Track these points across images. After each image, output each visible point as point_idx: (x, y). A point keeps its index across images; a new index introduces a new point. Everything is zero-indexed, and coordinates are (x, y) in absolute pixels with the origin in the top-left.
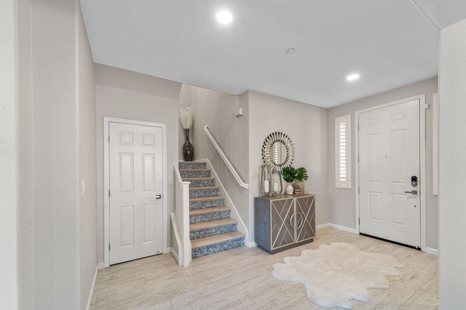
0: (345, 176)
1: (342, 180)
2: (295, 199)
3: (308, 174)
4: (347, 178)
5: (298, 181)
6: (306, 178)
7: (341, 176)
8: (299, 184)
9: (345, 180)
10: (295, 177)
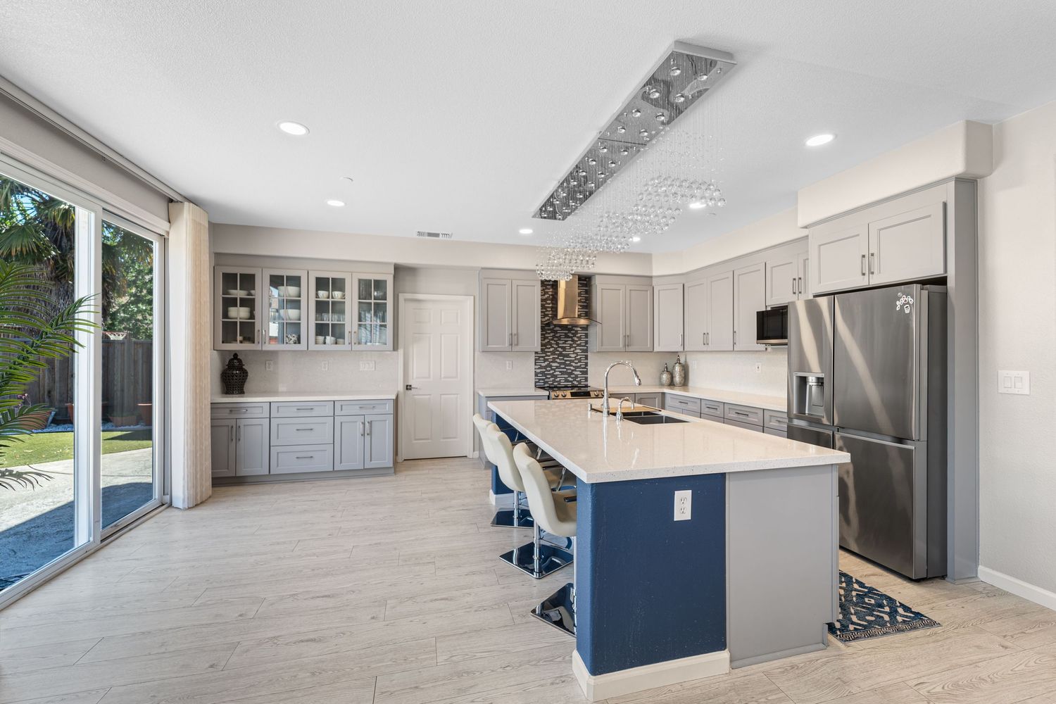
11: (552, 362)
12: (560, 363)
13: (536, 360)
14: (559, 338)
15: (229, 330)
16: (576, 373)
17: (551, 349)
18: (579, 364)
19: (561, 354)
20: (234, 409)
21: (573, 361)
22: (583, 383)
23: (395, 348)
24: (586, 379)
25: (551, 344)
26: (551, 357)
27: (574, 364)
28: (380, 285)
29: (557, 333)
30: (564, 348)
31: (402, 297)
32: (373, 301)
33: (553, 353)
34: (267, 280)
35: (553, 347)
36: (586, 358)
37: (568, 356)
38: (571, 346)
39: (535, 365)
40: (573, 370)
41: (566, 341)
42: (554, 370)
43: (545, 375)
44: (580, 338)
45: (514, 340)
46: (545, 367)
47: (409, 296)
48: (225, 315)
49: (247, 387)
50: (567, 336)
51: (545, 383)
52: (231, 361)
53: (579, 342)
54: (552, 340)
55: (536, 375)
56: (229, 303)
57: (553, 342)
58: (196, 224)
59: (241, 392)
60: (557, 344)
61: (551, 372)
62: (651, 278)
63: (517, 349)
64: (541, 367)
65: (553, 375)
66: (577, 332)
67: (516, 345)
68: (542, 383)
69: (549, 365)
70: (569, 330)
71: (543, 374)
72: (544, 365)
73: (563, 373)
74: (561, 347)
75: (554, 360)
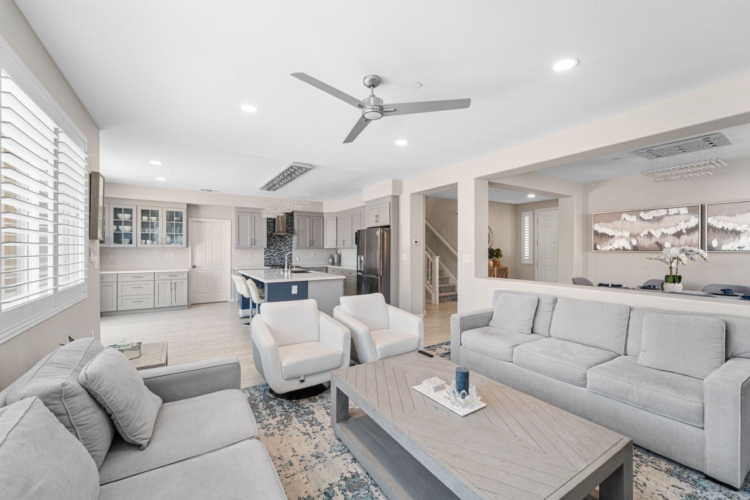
0: (528, 255)
1: (526, 258)
2: (496, 269)
3: (502, 253)
4: (529, 257)
5: (496, 258)
6: (501, 256)
7: (526, 255)
8: (497, 260)
9: (528, 258)
10: (494, 255)
12: (278, 254)
13: (265, 252)
14: (277, 241)
16: (286, 259)
19: (278, 249)
23: (187, 246)
24: (291, 262)
26: (273, 251)
27: (285, 254)
28: (179, 214)
29: (276, 239)
30: (280, 247)
31: (191, 220)
32: (174, 222)
33: (274, 249)
35: (274, 246)
36: (291, 251)
37: (282, 250)
38: (283, 245)
39: (265, 255)
40: (284, 257)
41: (281, 243)
42: (275, 257)
44: (288, 242)
45: (254, 242)
46: (270, 256)
47: (194, 219)
50: (281, 240)
51: (270, 263)
53: (287, 244)
55: (265, 259)
57: (274, 243)
60: (276, 244)
61: (273, 258)
62: (323, 213)
63: (255, 247)
64: (268, 256)
65: (274, 260)
66: (286, 239)
67: (254, 245)
68: (268, 264)
69: (272, 255)
70: (283, 238)
71: (269, 259)
72: (269, 254)
73: (279, 259)
74: (279, 246)
75: (274, 253)
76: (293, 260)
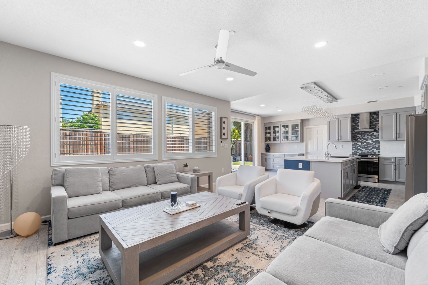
11: (360, 145)
12: (365, 146)
13: (353, 144)
14: (364, 136)
15: (268, 139)
16: (373, 149)
17: (360, 141)
18: (375, 146)
19: (365, 142)
20: (266, 155)
21: (372, 145)
22: (377, 153)
23: (303, 142)
24: (379, 152)
25: (360, 139)
26: (360, 143)
27: (372, 146)
28: (297, 125)
29: (363, 134)
30: (367, 140)
31: (305, 128)
32: (295, 130)
33: (361, 142)
34: (281, 126)
35: (361, 140)
36: (379, 143)
37: (369, 143)
38: (370, 139)
39: (353, 146)
40: (371, 148)
41: (367, 137)
42: (362, 148)
43: (358, 150)
44: (375, 136)
45: (340, 138)
46: (358, 147)
48: (266, 136)
49: (270, 151)
50: (368, 135)
51: (357, 153)
52: (267, 145)
53: (375, 137)
54: (361, 137)
55: (353, 150)
56: (266, 133)
57: (361, 138)
58: (258, 120)
59: (269, 152)
60: (363, 139)
61: (360, 149)
62: (415, 107)
63: (341, 141)
64: (355, 147)
65: (361, 150)
66: (373, 134)
67: (341, 139)
68: (356, 153)
69: (359, 146)
70: (370, 133)
71: (356, 149)
72: (357, 146)
73: (366, 149)
74: (365, 140)
75: (362, 144)
76: (380, 151)
